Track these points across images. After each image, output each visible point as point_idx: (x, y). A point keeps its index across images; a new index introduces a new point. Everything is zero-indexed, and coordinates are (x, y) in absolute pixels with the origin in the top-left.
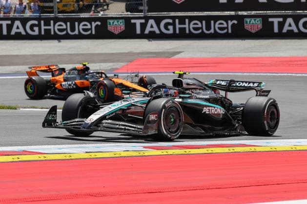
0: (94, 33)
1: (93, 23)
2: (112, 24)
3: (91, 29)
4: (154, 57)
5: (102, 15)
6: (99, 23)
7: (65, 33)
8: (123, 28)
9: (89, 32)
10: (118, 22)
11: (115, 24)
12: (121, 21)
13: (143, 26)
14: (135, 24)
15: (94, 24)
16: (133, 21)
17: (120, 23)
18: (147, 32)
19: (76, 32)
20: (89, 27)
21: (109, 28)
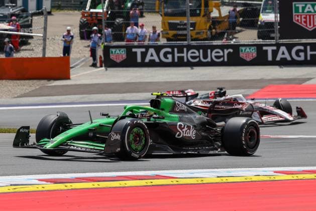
0: (226, 60)
1: (225, 50)
2: (244, 51)
3: (223, 56)
4: (285, 84)
5: (235, 42)
6: (231, 50)
7: (197, 60)
8: (255, 55)
9: (222, 59)
10: (250, 49)
11: (246, 51)
12: (253, 48)
13: (275, 53)
14: (266, 51)
15: (226, 52)
16: (265, 48)
17: (252, 50)
18: (278, 59)
19: (209, 59)
20: (221, 54)
21: (241, 55)
